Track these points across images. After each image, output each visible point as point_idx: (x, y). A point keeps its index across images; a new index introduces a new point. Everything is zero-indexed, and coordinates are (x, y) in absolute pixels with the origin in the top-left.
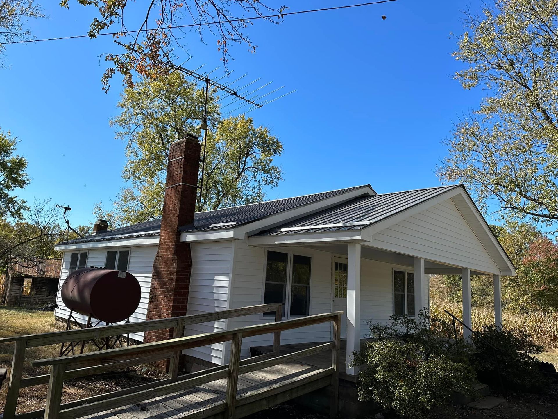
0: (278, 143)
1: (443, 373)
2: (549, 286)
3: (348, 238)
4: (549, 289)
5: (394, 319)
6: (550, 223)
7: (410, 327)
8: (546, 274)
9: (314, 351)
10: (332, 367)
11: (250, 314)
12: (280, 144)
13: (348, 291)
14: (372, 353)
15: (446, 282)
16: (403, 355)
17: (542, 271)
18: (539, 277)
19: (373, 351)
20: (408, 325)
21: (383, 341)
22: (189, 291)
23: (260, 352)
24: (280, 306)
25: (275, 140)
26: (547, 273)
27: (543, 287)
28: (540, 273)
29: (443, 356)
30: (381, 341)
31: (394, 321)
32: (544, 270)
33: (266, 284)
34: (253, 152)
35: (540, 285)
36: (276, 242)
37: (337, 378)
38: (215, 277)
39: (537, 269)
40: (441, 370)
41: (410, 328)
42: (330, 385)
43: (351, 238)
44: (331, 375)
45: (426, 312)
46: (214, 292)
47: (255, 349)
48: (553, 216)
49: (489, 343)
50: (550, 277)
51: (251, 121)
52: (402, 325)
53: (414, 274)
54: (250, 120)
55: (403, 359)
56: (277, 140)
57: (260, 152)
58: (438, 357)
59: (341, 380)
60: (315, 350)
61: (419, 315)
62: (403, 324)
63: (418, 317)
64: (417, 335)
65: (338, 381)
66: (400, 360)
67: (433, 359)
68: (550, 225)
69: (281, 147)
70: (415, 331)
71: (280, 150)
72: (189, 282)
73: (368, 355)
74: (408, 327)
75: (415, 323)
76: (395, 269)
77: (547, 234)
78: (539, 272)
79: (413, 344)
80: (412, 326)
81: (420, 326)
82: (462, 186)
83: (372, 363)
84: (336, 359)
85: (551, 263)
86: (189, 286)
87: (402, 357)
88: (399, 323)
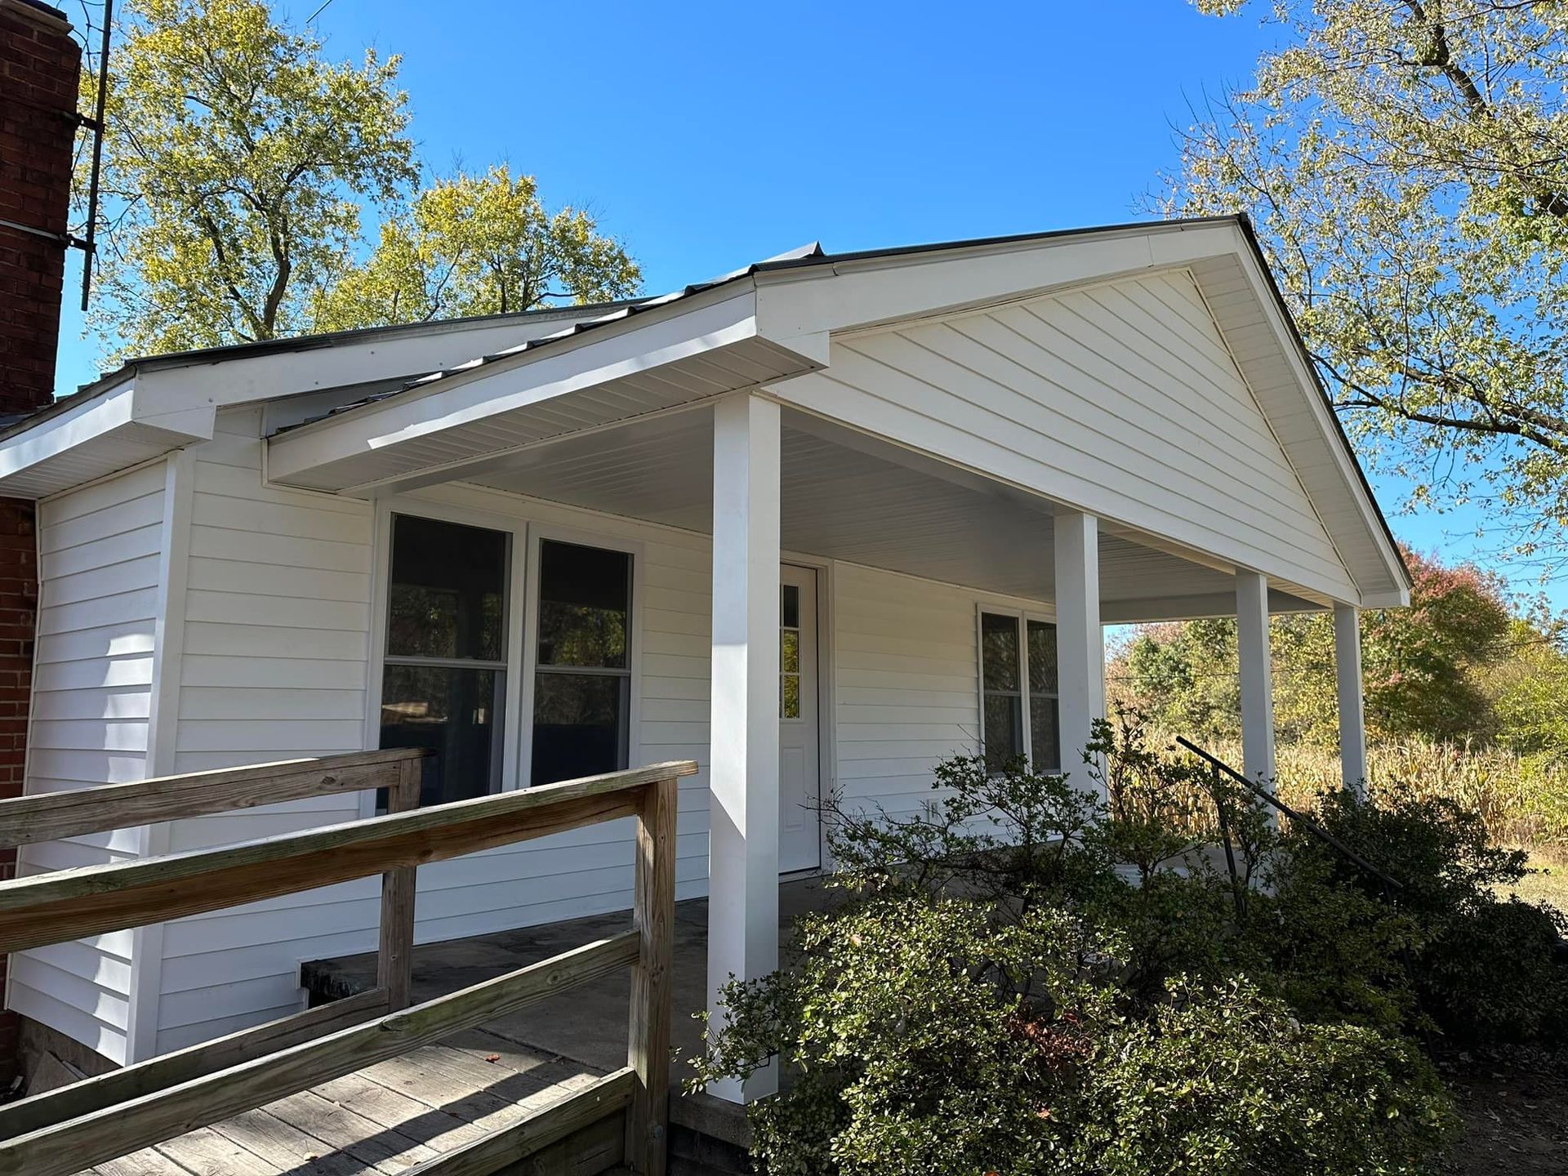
0: (624, 261)
1: (1255, 1103)
2: (1412, 675)
3: (695, 347)
4: (1412, 685)
5: (956, 784)
6: (1477, 451)
7: (1041, 818)
8: (1403, 642)
9: (490, 1001)
10: (626, 1070)
11: (199, 813)
12: (632, 265)
13: (716, 652)
14: (828, 985)
15: (1138, 682)
16: (1004, 995)
17: (1392, 635)
18: (1384, 651)
19: (838, 971)
20: (1029, 807)
21: (894, 910)
22: (30, 719)
23: (341, 984)
24: (407, 764)
25: (614, 253)
26: (1408, 638)
27: (1393, 679)
28: (1388, 642)
29: (1242, 985)
30: (880, 909)
31: (956, 793)
32: (1397, 633)
33: (388, 669)
34: (543, 292)
35: (1387, 674)
36: (375, 443)
37: (656, 1128)
38: (114, 642)
39: (1380, 632)
40: (1241, 1083)
41: (1044, 824)
42: (621, 1164)
43: (706, 342)
44: (622, 1113)
45: (1127, 730)
46: (108, 715)
47: (323, 971)
48: (1495, 421)
49: (1363, 857)
50: (1413, 652)
51: (529, 189)
52: (997, 813)
53: (1053, 627)
54: (526, 184)
55: (1005, 1021)
56: (620, 253)
57: (569, 293)
58: (1215, 996)
59: (676, 1134)
60: (499, 997)
61: (1090, 747)
62: (1001, 805)
63: (1087, 759)
64: (1078, 856)
65: (658, 1143)
66: (987, 1025)
67: (1181, 1004)
68: (1477, 459)
69: (635, 273)
70: (1066, 836)
71: (634, 286)
72: (28, 679)
73: (806, 1001)
74: (1032, 817)
75: (1065, 794)
76: (983, 609)
77: (1466, 487)
78: (1384, 639)
79: (1061, 917)
80: (1052, 811)
81: (1089, 811)
82: (1243, 222)
83: (824, 1048)
84: (646, 1018)
85: (1417, 613)
86: (28, 698)
87: (998, 1007)
88: (984, 799)
